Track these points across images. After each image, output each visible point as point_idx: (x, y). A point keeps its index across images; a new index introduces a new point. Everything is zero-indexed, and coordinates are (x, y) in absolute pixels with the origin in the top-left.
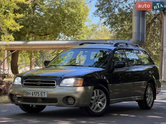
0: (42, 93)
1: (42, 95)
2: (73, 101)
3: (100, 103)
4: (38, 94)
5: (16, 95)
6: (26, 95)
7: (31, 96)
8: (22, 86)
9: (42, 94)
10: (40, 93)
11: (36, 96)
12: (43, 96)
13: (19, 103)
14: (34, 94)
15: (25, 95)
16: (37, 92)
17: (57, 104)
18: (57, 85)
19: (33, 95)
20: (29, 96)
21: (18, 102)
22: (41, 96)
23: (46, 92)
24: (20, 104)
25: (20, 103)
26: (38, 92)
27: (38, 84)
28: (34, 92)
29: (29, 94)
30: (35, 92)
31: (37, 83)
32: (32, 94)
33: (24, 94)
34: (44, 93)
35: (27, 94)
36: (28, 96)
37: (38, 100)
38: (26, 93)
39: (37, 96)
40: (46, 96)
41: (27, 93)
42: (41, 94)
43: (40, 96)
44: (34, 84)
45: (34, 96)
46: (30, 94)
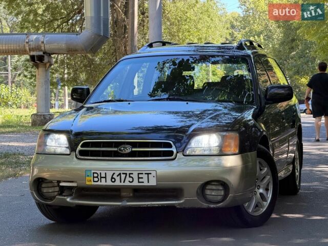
0: (140, 176)
1: (140, 180)
2: (222, 193)
3: (261, 191)
4: (128, 179)
5: (59, 182)
6: (94, 181)
7: (109, 183)
8: (75, 158)
9: (142, 178)
10: (135, 176)
11: (122, 184)
12: (146, 184)
13: (67, 201)
14: (118, 179)
15: (90, 182)
16: (128, 173)
17: (182, 202)
18: (177, 152)
19: (113, 180)
20: (103, 183)
21: (65, 199)
22: (139, 182)
23: (154, 173)
24: (72, 203)
25: (71, 201)
26: (130, 174)
27: (124, 152)
28: (117, 173)
29: (101, 177)
30: (122, 172)
31: (120, 150)
32: (112, 178)
33: (87, 178)
34: (148, 174)
35: (96, 179)
36: (99, 183)
37: (123, 194)
38: (94, 177)
39: (127, 183)
40: (153, 182)
41: (97, 177)
42: (139, 178)
43: (135, 183)
44: (111, 151)
45: (117, 183)
46: (105, 177)
